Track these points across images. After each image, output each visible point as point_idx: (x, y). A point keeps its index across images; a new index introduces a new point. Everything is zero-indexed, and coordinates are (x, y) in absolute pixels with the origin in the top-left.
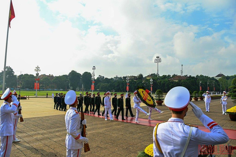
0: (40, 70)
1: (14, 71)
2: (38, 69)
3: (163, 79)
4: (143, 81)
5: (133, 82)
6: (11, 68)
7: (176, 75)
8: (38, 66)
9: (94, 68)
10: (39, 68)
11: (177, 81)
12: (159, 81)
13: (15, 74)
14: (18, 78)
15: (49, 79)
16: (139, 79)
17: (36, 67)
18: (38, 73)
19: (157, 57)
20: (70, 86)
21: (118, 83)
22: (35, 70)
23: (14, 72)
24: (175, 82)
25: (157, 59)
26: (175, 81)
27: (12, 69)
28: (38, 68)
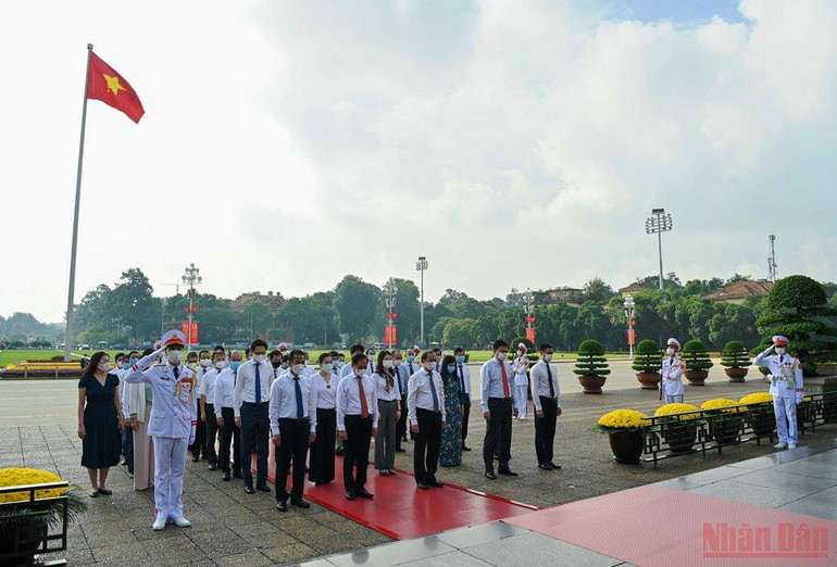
0: (200, 279)
1: (150, 283)
2: (192, 274)
3: (685, 295)
4: (605, 307)
5: (563, 313)
6: (142, 275)
7: (745, 280)
8: (192, 265)
9: (422, 264)
10: (198, 270)
11: (739, 302)
12: (667, 304)
13: (155, 295)
14: (167, 307)
15: (266, 308)
16: (588, 299)
17: (187, 270)
18: (194, 287)
19: (654, 211)
20: (342, 333)
21: (509, 315)
22: (184, 278)
23: (151, 287)
24: (733, 305)
25: (655, 216)
26: (731, 302)
27: (146, 279)
28: (194, 270)
